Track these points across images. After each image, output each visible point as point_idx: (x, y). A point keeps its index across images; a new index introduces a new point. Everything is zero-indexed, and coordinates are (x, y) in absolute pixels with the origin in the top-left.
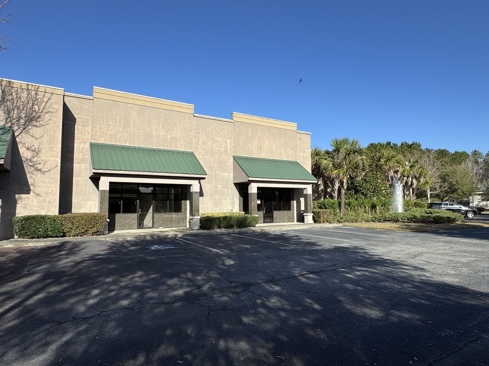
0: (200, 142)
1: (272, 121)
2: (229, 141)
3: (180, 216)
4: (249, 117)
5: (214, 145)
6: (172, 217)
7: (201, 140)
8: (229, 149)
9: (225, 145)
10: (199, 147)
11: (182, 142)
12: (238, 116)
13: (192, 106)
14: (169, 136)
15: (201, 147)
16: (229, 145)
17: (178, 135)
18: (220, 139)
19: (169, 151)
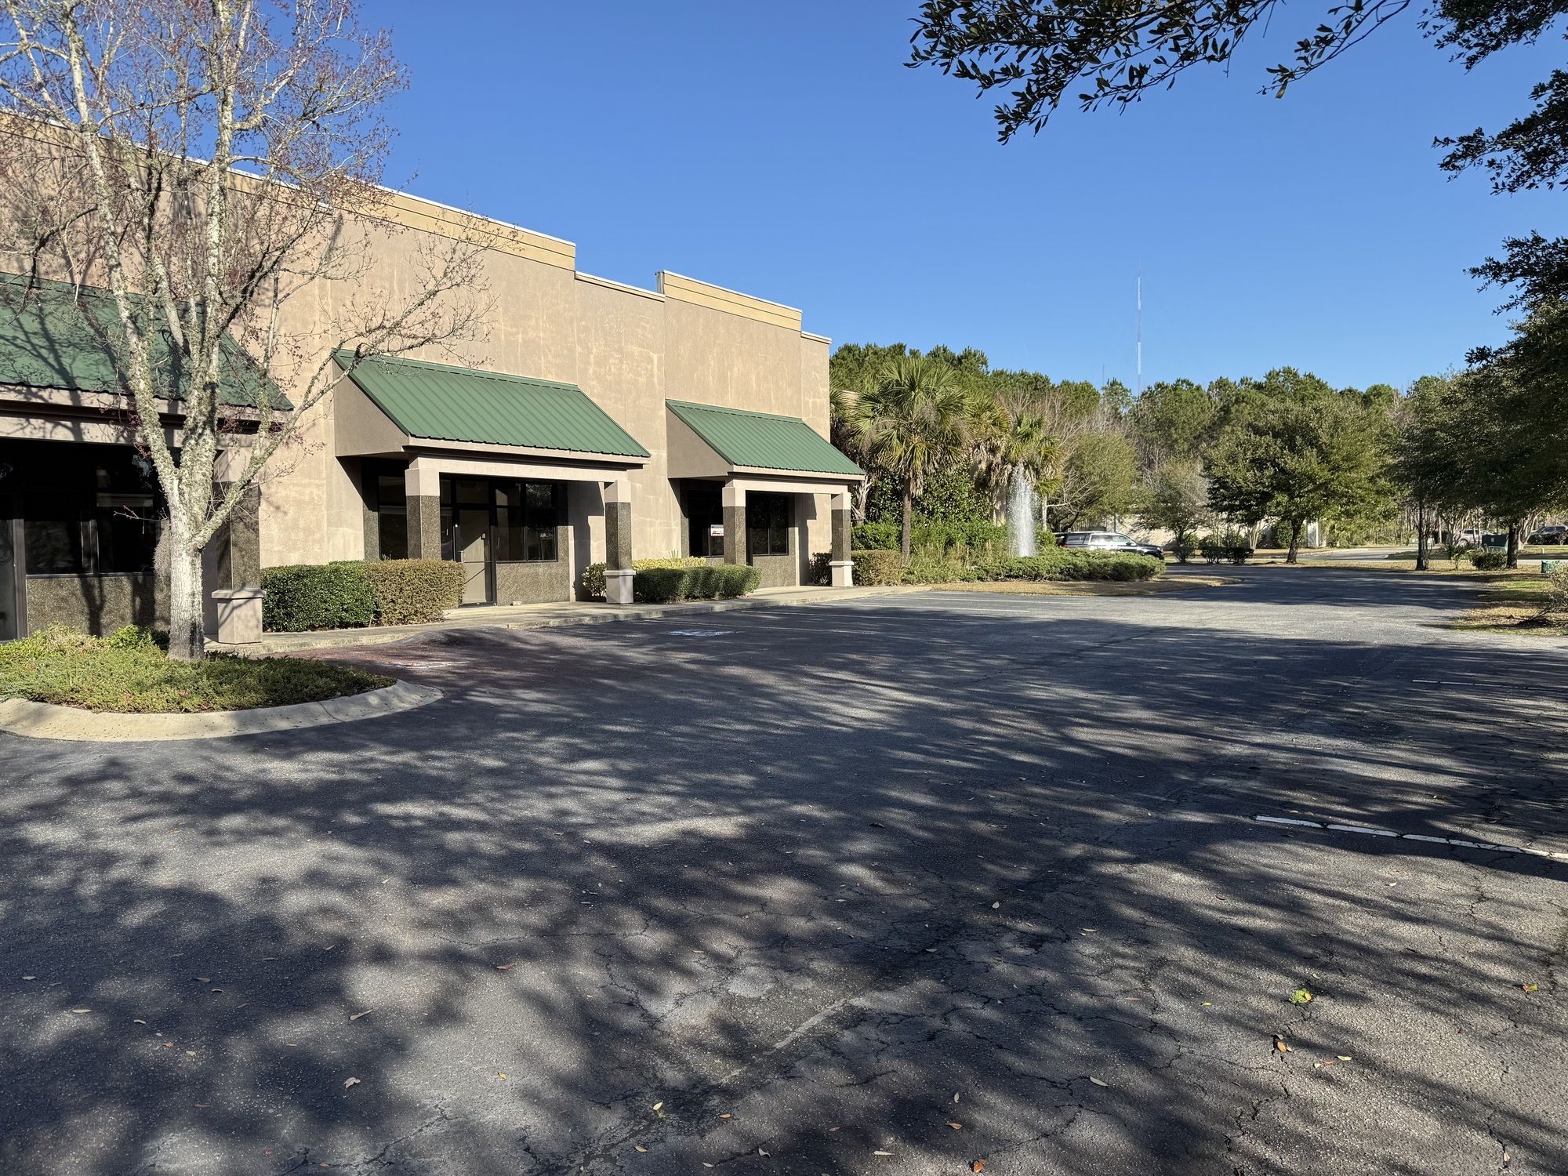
0: (592, 356)
1: (748, 300)
2: (655, 357)
3: (554, 571)
4: (700, 288)
5: (624, 367)
6: (537, 574)
7: (594, 351)
8: (656, 380)
9: (646, 369)
10: (591, 371)
11: (550, 357)
12: (676, 284)
13: (569, 247)
14: (520, 336)
15: (595, 372)
16: (655, 370)
17: (542, 334)
18: (636, 350)
19: (525, 383)
